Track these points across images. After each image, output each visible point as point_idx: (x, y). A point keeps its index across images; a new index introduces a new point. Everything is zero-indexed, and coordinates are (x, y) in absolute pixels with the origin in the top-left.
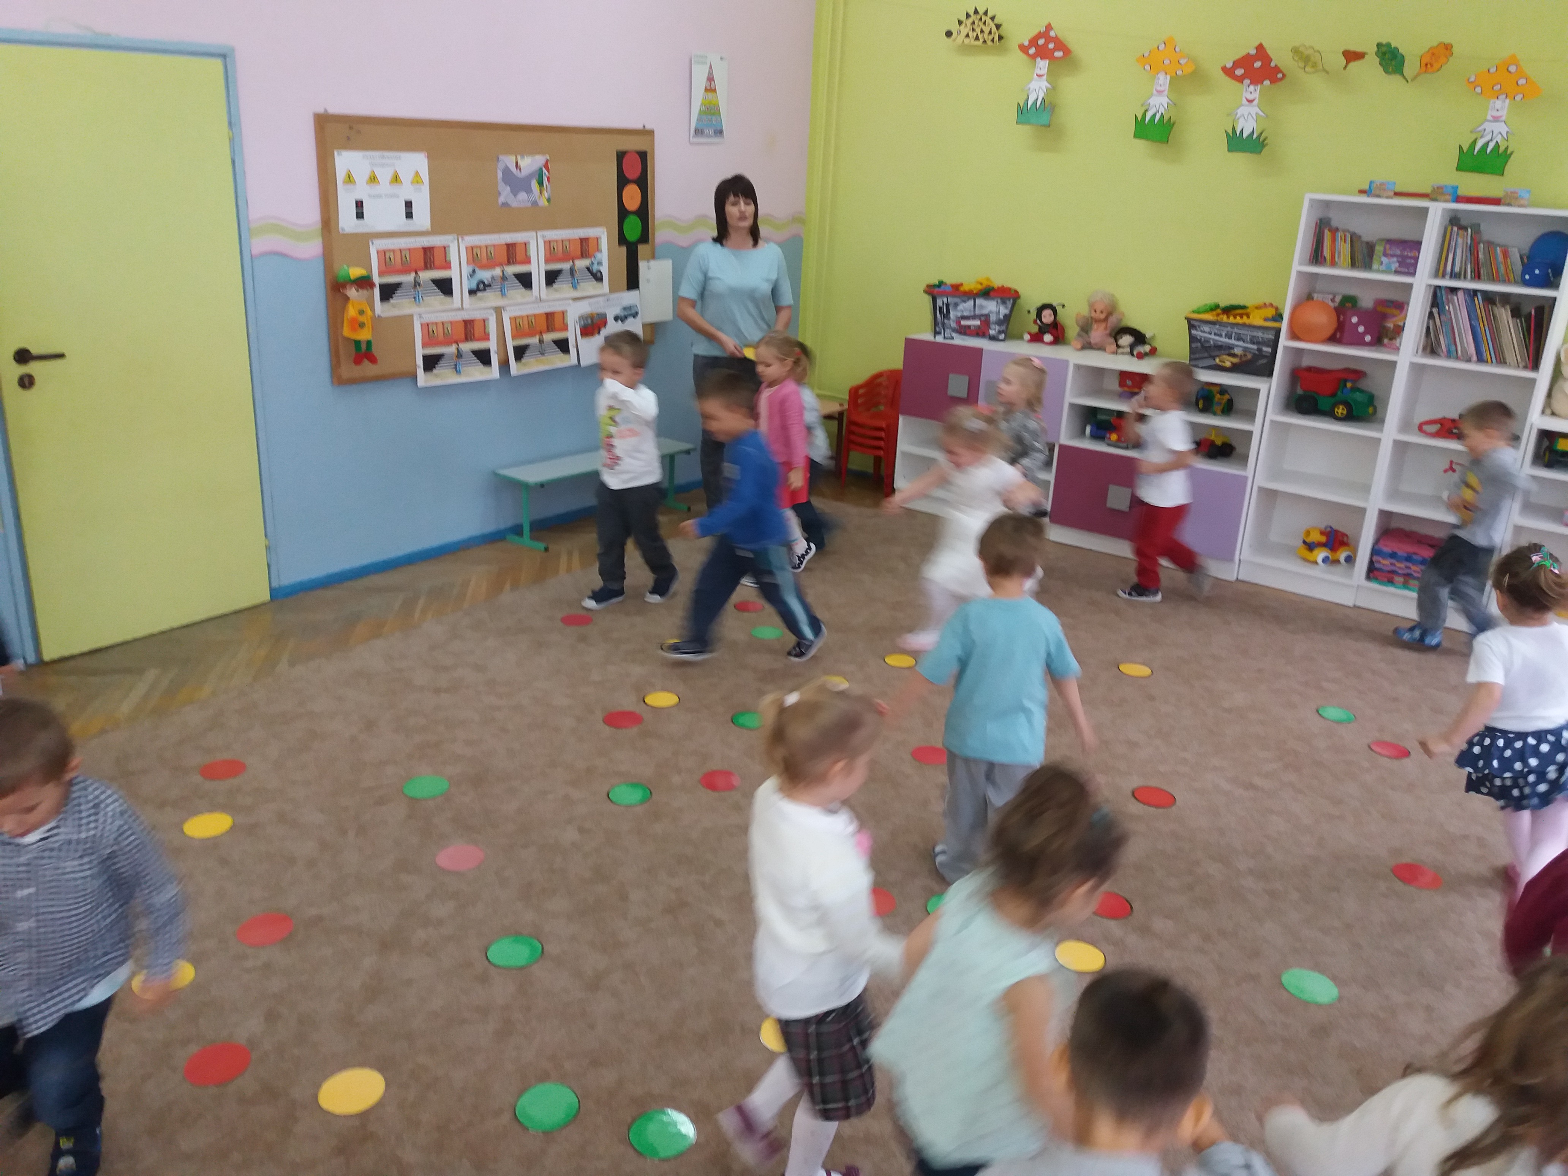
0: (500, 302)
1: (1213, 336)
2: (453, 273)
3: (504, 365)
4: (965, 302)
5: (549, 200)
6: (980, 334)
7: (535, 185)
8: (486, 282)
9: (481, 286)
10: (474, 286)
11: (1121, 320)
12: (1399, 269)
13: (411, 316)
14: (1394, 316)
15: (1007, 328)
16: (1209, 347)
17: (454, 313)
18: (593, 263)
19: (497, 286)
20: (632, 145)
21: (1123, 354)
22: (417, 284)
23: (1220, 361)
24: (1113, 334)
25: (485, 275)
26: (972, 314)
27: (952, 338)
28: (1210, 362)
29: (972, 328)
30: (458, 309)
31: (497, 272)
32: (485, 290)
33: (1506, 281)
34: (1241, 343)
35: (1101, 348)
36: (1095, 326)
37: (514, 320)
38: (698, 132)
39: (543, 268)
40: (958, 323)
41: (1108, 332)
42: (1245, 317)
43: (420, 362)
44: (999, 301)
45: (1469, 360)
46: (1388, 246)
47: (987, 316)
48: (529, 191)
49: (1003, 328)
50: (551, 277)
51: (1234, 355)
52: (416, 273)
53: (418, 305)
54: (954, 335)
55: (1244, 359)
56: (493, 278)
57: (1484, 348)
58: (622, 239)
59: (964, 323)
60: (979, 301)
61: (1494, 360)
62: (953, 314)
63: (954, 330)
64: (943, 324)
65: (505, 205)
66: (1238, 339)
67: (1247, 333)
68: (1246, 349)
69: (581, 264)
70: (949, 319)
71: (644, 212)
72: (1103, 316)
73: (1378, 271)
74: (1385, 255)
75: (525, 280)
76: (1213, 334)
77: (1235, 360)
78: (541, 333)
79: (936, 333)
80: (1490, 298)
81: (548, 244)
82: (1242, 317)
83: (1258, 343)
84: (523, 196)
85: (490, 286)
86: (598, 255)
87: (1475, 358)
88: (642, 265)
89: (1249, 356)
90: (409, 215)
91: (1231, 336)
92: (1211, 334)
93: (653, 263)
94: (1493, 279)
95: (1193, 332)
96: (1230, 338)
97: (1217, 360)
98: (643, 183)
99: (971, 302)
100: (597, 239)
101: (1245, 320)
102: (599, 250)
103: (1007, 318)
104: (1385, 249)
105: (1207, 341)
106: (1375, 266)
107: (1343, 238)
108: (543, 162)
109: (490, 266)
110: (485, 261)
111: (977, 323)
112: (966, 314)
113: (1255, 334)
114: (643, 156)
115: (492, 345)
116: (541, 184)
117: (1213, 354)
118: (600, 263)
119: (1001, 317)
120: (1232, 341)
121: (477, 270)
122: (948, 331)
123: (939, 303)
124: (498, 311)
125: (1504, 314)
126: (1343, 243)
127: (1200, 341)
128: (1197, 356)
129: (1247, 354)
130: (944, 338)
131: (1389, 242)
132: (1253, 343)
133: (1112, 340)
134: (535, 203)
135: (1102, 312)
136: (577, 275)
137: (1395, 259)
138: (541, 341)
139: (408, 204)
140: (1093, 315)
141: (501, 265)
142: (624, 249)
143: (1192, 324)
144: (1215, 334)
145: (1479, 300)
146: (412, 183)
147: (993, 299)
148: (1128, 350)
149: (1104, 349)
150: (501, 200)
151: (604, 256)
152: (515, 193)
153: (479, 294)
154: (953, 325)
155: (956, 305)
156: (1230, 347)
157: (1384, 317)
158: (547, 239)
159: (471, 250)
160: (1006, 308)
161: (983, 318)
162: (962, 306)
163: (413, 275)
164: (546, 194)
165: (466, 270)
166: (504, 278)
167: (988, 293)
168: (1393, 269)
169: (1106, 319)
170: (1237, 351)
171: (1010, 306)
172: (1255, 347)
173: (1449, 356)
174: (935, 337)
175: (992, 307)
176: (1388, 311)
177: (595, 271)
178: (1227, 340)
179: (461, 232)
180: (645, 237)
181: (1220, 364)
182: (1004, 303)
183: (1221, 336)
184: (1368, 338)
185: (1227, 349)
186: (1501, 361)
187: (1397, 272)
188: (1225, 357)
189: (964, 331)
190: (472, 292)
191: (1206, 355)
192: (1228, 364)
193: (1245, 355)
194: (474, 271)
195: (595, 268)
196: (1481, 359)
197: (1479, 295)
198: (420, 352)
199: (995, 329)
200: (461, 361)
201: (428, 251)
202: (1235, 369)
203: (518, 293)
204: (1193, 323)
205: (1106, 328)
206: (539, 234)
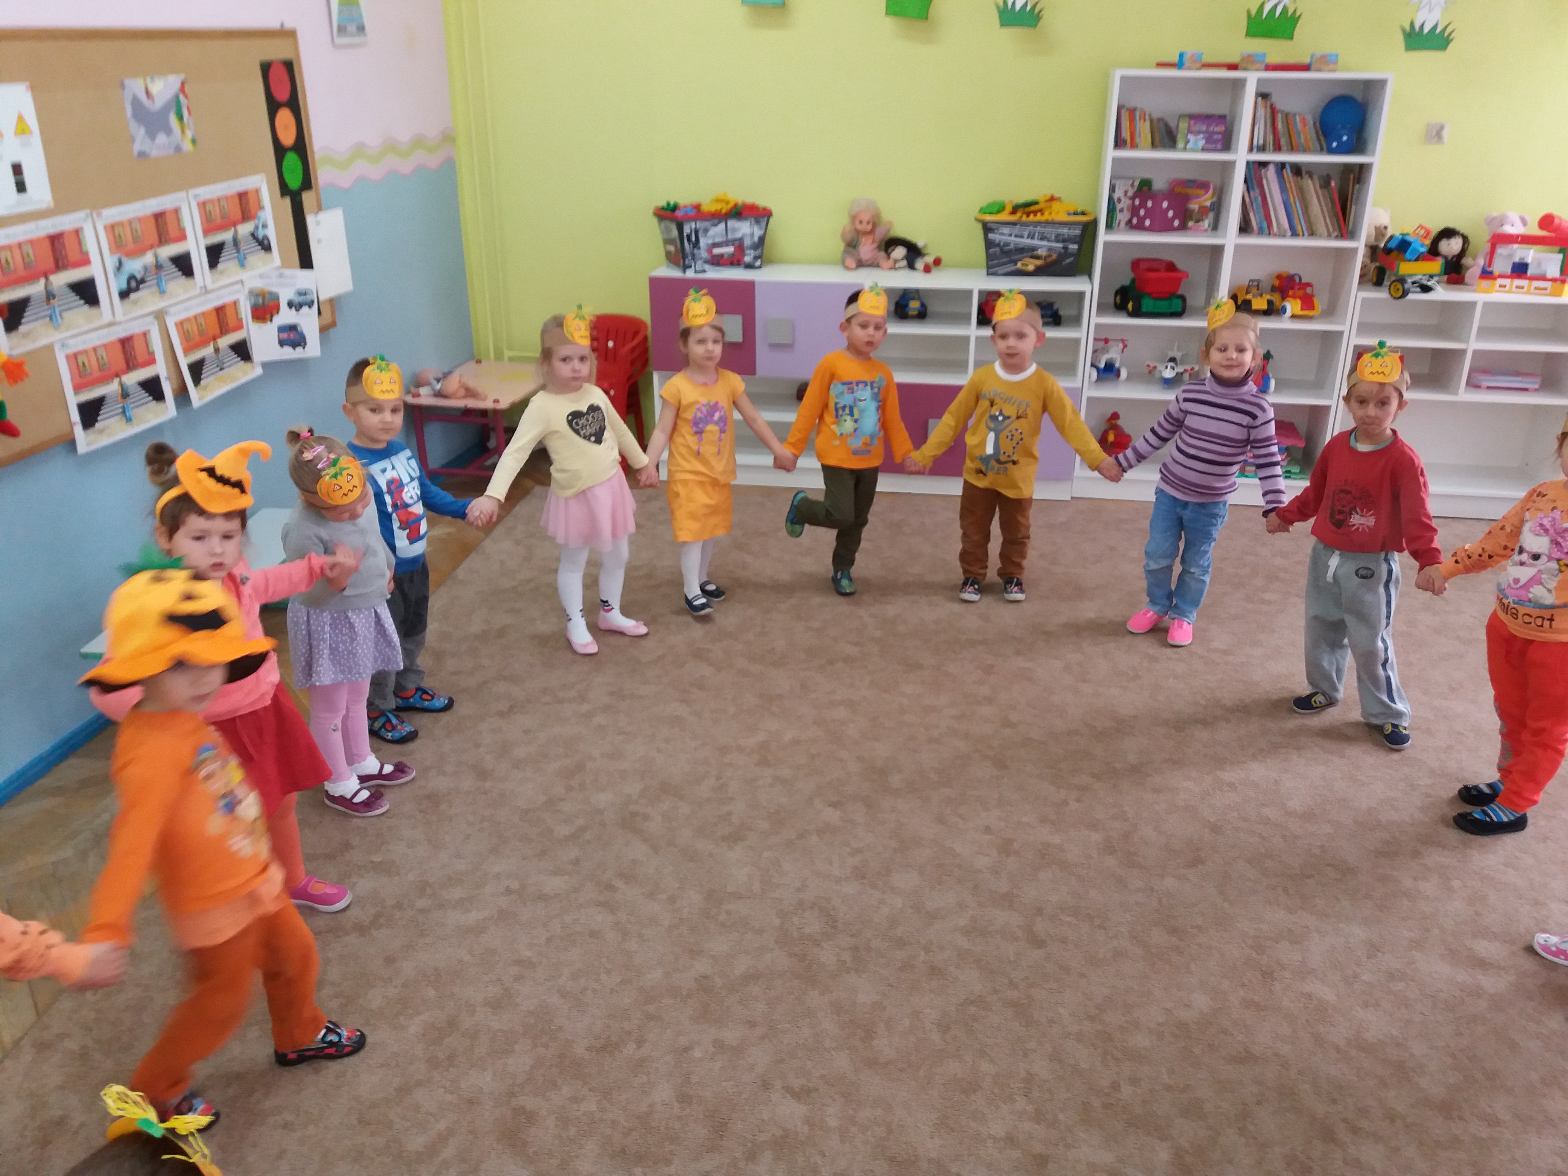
0: (158, 304)
1: (1013, 238)
2: (94, 270)
3: (182, 395)
4: (715, 225)
5: (194, 141)
6: (735, 262)
7: (173, 119)
8: (139, 277)
9: (133, 284)
10: (124, 286)
11: (889, 230)
12: (1206, 146)
13: (50, 348)
14: (1199, 196)
15: (762, 250)
16: (1010, 251)
17: (105, 331)
18: (257, 227)
19: (151, 281)
20: (276, 52)
21: (900, 268)
22: (50, 296)
23: (1023, 264)
24: (883, 247)
25: (135, 266)
26: (725, 239)
27: (704, 271)
28: (1010, 268)
29: (726, 256)
30: (111, 324)
31: (149, 258)
32: (137, 289)
33: (1305, 150)
34: (1045, 243)
35: (874, 264)
36: (863, 240)
37: (180, 325)
38: (342, 30)
39: (203, 243)
40: (710, 251)
41: (875, 245)
42: (1039, 214)
43: (75, 416)
44: (753, 220)
45: (1283, 236)
46: (1192, 122)
47: (741, 240)
48: (169, 131)
49: (758, 252)
50: (214, 254)
51: (1038, 257)
52: (47, 279)
53: (57, 328)
54: (707, 267)
55: (1049, 260)
56: (146, 268)
57: (1296, 221)
58: (284, 189)
59: (716, 251)
60: (732, 223)
61: (1306, 234)
62: (703, 242)
63: (706, 262)
64: (694, 257)
65: (142, 155)
66: (1042, 239)
67: (1051, 231)
68: (1050, 249)
69: (245, 229)
70: (699, 248)
71: (301, 147)
72: (869, 227)
73: (1185, 149)
74: (1190, 131)
75: (183, 264)
76: (1013, 235)
77: (1039, 262)
78: (214, 339)
79: (685, 268)
80: (1297, 170)
81: (203, 205)
82: (1035, 215)
83: (1064, 241)
84: (161, 138)
85: (142, 281)
86: (261, 214)
87: (1289, 233)
88: (310, 220)
89: (1054, 256)
90: (21, 187)
91: (1034, 235)
92: (1011, 235)
93: (322, 216)
94: (1292, 149)
95: (991, 236)
96: (1033, 238)
97: (1019, 265)
98: (294, 104)
99: (722, 226)
100: (257, 191)
101: (1039, 217)
102: (261, 208)
103: (762, 239)
104: (1189, 127)
105: (1007, 244)
106: (1180, 144)
107: (1142, 116)
108: (178, 85)
109: (139, 252)
110: (131, 246)
111: (730, 249)
112: (717, 240)
113: (1060, 231)
114: (289, 67)
115: (160, 369)
116: (181, 118)
117: (1013, 258)
118: (265, 226)
119: (756, 239)
120: (1036, 242)
121: (124, 260)
122: (699, 263)
123: (687, 230)
124: (160, 316)
125: (1311, 186)
126: (1142, 121)
127: (998, 245)
128: (995, 262)
129: (1053, 254)
130: (696, 272)
131: (1192, 117)
132: (1057, 241)
133: (882, 254)
134: (178, 149)
135: (868, 223)
136: (243, 247)
137: (1201, 136)
138: (217, 350)
139: (17, 169)
140: (859, 227)
141: (151, 247)
142: (287, 201)
143: (987, 228)
144: (1016, 236)
145: (1288, 172)
146: (16, 134)
147: (746, 219)
148: (905, 263)
149: (878, 266)
150: (137, 147)
151: (267, 214)
152: (151, 134)
153: (133, 296)
154: (704, 254)
155: (706, 231)
156: (1034, 249)
157: (1187, 198)
158: (202, 198)
159: (111, 228)
160: (760, 228)
161: (737, 243)
162: (714, 231)
163: (42, 281)
164: (189, 134)
165: (111, 262)
166: (159, 267)
167: (740, 212)
168: (1200, 147)
169: (872, 232)
170: (1041, 252)
171: (764, 224)
172: (1060, 245)
173: (1261, 233)
174: (684, 272)
175: (745, 229)
176: (1190, 191)
177: (260, 237)
178: (1029, 241)
179: (96, 205)
180: (307, 183)
181: (1024, 268)
182: (758, 222)
183: (1022, 237)
184: (1176, 223)
185: (1030, 252)
186: (1312, 234)
187: (1204, 150)
188: (1028, 260)
189: (717, 261)
190: (124, 295)
191: (1006, 260)
192: (1031, 268)
193: (1050, 256)
194: (120, 263)
195: (260, 234)
196: (1294, 234)
197: (1288, 167)
198: (73, 401)
199: (750, 255)
200: (129, 401)
201: (55, 240)
202: (1039, 272)
203: (177, 285)
204: (989, 225)
205: (873, 242)
206: (192, 192)
